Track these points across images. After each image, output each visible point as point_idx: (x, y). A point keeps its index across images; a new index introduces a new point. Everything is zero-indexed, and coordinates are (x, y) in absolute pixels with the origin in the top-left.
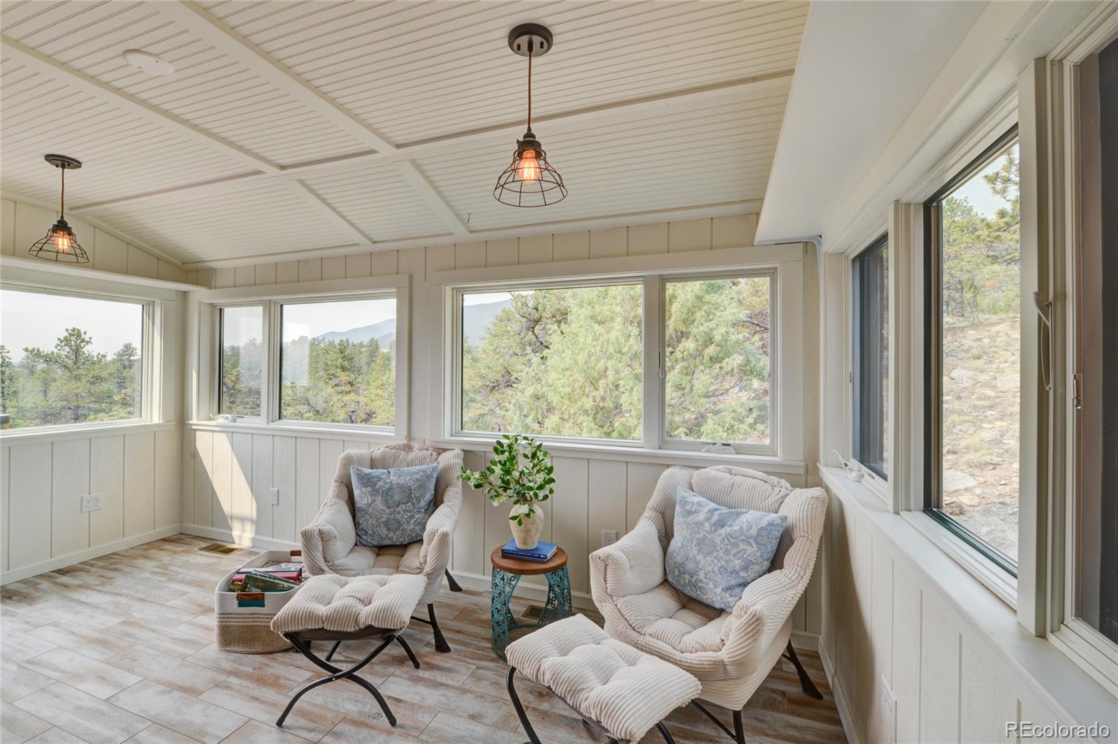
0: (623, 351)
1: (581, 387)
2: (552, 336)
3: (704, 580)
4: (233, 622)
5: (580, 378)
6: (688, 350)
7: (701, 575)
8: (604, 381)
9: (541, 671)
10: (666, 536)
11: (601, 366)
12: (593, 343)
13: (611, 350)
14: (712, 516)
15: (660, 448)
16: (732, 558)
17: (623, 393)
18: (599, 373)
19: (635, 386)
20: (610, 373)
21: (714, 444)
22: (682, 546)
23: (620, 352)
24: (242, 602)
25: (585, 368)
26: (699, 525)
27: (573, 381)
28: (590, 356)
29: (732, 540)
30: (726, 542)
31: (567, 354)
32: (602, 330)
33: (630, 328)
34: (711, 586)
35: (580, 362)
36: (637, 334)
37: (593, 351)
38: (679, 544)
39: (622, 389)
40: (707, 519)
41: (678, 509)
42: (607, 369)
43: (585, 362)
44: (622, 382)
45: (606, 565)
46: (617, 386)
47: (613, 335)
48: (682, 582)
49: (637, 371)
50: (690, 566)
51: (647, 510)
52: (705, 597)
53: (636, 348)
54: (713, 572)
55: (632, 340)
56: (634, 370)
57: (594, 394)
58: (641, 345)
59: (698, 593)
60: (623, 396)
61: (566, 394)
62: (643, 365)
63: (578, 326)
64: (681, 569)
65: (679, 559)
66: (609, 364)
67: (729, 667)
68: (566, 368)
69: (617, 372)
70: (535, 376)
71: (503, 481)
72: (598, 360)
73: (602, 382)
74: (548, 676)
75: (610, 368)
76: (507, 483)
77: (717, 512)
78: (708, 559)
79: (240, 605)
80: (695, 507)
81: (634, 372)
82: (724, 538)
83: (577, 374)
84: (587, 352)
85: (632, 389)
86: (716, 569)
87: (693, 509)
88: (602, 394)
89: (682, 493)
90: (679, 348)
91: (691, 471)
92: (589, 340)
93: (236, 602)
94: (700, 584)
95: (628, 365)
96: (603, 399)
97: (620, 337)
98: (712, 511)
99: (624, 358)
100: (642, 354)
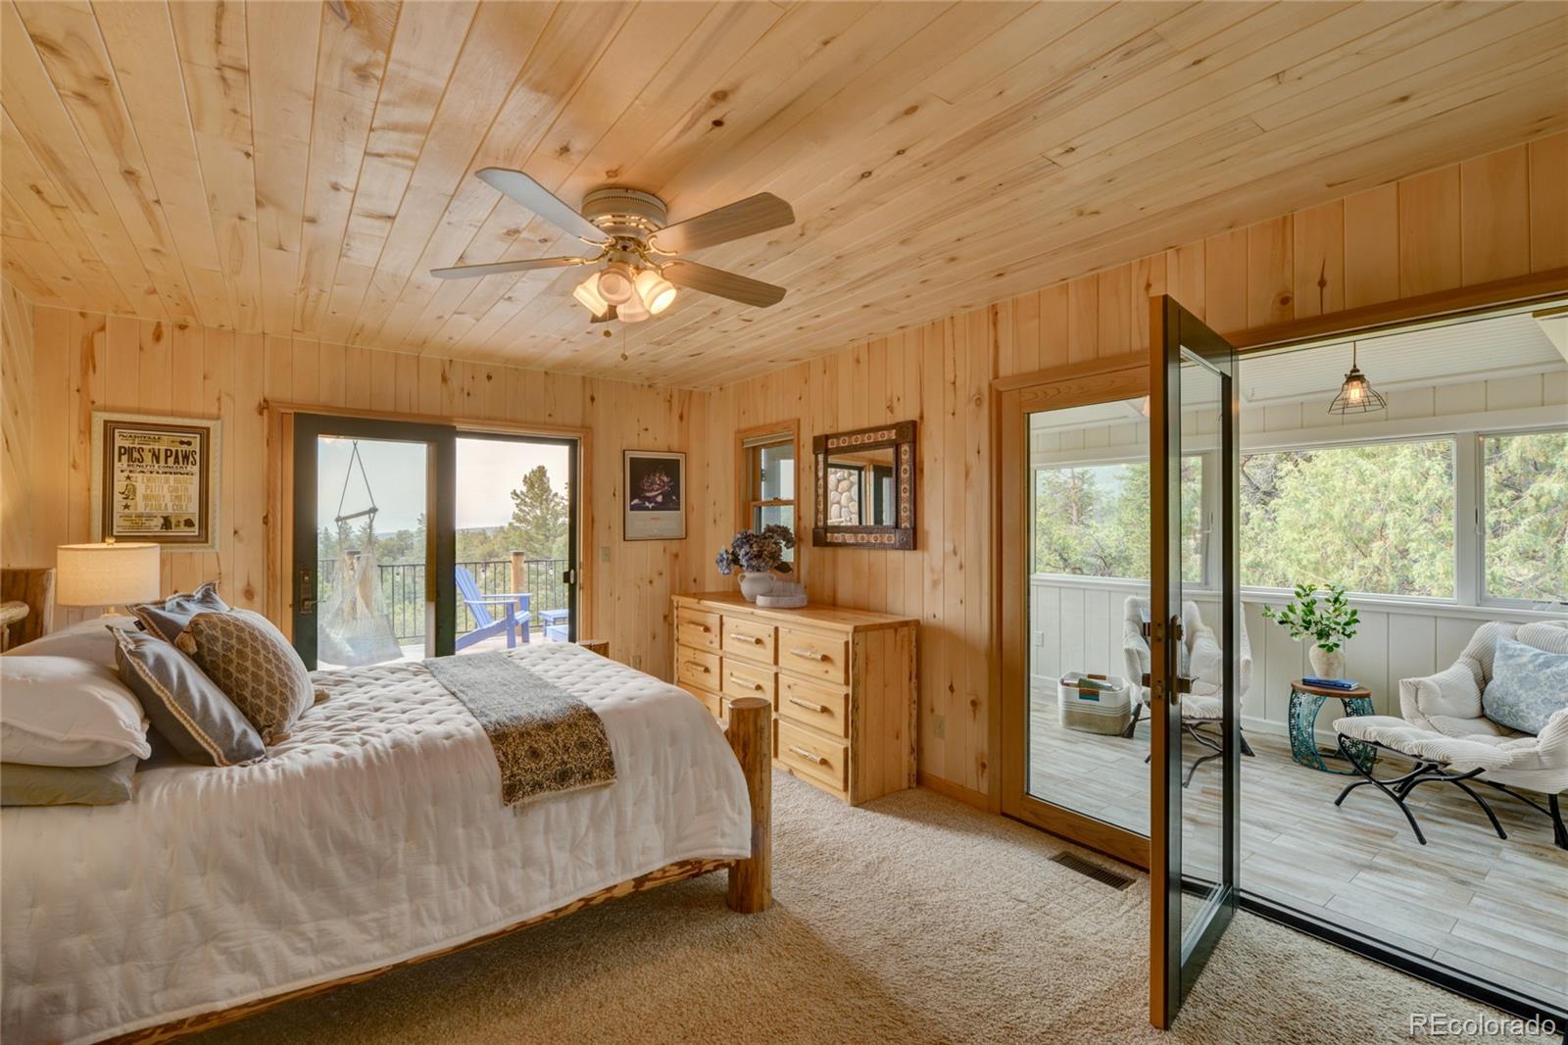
0: (1415, 498)
1: (1338, 551)
2: (1286, 479)
3: (1526, 710)
4: (1075, 709)
5: (1337, 540)
6: (1549, 493)
7: (1523, 706)
8: (1380, 543)
9: (1368, 732)
10: (1484, 680)
11: (1374, 519)
12: (1360, 488)
13: (1393, 497)
14: (1536, 660)
15: (1478, 605)
16: (1557, 691)
17: (1415, 562)
18: (1370, 532)
19: (1438, 552)
20: (1392, 534)
21: (1549, 602)
22: (1502, 684)
23: (1409, 499)
24: (1083, 695)
25: (1345, 523)
26: (1522, 666)
27: (1323, 544)
28: (1353, 507)
29: (1558, 677)
30: (1552, 679)
31: (1313, 505)
32: (1374, 468)
33: (1427, 463)
34: (1533, 714)
35: (1336, 517)
36: (1441, 471)
37: (1359, 499)
38: (1498, 683)
39: (1412, 555)
40: (1530, 662)
41: (1497, 654)
42: (1384, 525)
43: (1346, 516)
44: (1413, 545)
45: (1417, 690)
46: (1404, 553)
47: (1396, 476)
48: (1501, 713)
49: (1442, 529)
50: (1510, 699)
51: (1461, 657)
52: (1526, 725)
53: (1440, 493)
54: (1536, 703)
55: (1431, 483)
56: (1436, 527)
57: (1361, 563)
58: (1452, 488)
59: (1519, 721)
60: (1416, 566)
61: (1311, 563)
62: (1454, 519)
63: (1330, 463)
64: (1501, 703)
65: (1498, 694)
66: (1389, 518)
67: (1544, 758)
68: (1311, 526)
69: (1405, 530)
70: (1256, 537)
71: (1304, 621)
72: (1368, 513)
73: (1376, 545)
74: (1373, 735)
75: (1391, 525)
76: (1309, 623)
77: (1543, 656)
78: (1531, 693)
79: (1081, 697)
80: (1518, 652)
81: (1436, 531)
82: (1549, 677)
83: (1330, 534)
84: (1347, 501)
85: (1433, 555)
86: (1539, 701)
87: (1515, 654)
88: (1377, 562)
89: (1501, 641)
90: (1529, 492)
91: (1516, 626)
92: (1353, 481)
93: (1078, 694)
94: (1521, 714)
95: (1425, 520)
96: (1379, 569)
97: (1408, 478)
98: (1537, 656)
99: (1418, 509)
100: (1454, 503)
